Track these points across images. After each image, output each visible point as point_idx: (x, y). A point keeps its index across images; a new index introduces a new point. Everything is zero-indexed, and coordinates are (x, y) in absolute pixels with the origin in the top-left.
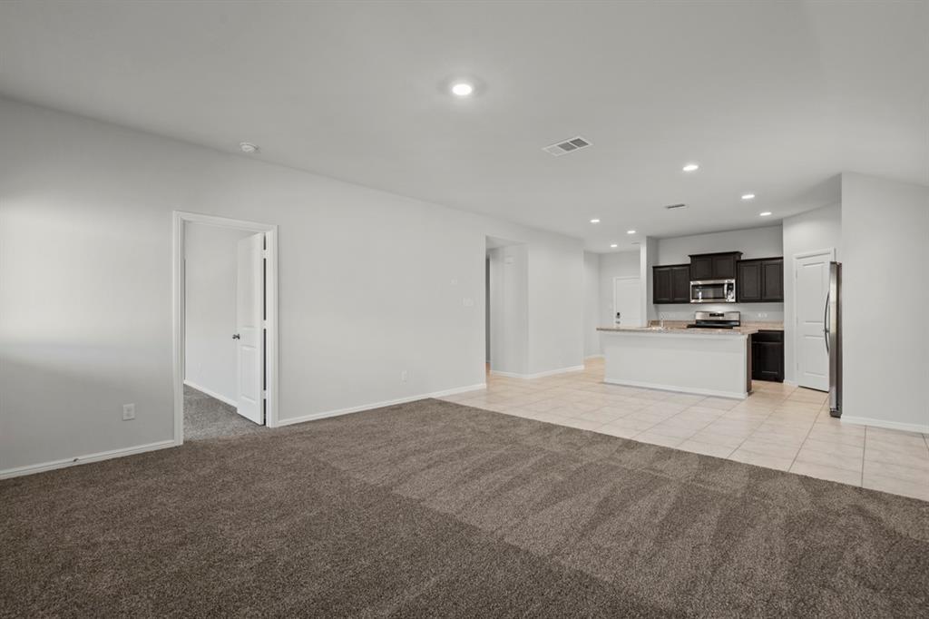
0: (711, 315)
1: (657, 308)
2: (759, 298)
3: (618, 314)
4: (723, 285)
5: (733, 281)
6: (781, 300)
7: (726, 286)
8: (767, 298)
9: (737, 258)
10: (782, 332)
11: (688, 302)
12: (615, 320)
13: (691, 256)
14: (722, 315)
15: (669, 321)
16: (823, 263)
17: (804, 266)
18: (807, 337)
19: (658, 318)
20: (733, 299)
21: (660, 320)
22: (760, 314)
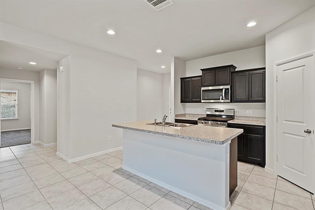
0: (216, 111)
2: (247, 100)
4: (222, 89)
5: (229, 87)
6: (264, 101)
7: (224, 90)
8: (252, 99)
9: (232, 70)
10: (264, 127)
12: (170, 111)
13: (202, 70)
14: (223, 111)
15: (191, 114)
16: (304, 66)
17: (284, 71)
18: (286, 134)
19: (185, 112)
20: (228, 101)
21: (186, 113)
22: (248, 111)
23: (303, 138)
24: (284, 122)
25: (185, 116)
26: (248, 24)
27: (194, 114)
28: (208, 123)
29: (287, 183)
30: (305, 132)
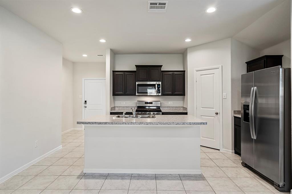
0: (146, 103)
1: (114, 98)
2: (172, 94)
3: (86, 102)
5: (160, 83)
7: (156, 86)
8: (175, 93)
11: (135, 95)
12: (84, 105)
13: (137, 66)
14: (151, 103)
15: (121, 107)
16: (214, 74)
17: (201, 75)
18: (202, 117)
19: (114, 105)
20: (160, 94)
21: (116, 106)
22: (169, 102)
23: (213, 118)
24: (201, 109)
25: (115, 109)
26: (186, 39)
27: (124, 107)
28: (146, 113)
29: (203, 148)
30: (215, 113)
